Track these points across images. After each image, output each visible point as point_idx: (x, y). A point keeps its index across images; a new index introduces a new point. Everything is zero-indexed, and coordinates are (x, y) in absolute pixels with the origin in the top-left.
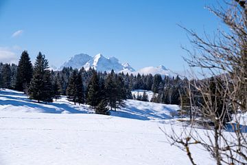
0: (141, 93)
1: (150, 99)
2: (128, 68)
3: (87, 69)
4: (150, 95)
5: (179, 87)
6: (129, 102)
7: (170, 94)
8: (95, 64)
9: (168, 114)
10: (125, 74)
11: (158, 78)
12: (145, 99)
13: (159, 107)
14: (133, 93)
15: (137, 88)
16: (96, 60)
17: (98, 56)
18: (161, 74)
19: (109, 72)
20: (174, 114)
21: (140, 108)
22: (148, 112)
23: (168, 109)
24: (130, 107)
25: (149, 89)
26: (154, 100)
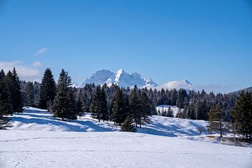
0: (166, 109)
1: (175, 114)
2: (151, 83)
3: (109, 85)
4: (175, 110)
5: (205, 102)
6: (154, 118)
7: (196, 110)
8: (117, 80)
9: (195, 130)
10: (148, 89)
11: (183, 92)
12: (170, 114)
13: (185, 123)
14: (157, 108)
15: (161, 103)
16: (118, 76)
17: (120, 72)
18: (185, 88)
19: (132, 87)
20: (201, 130)
21: (166, 124)
22: (175, 128)
23: (194, 125)
24: (155, 123)
25: (174, 104)
26: (179, 116)
